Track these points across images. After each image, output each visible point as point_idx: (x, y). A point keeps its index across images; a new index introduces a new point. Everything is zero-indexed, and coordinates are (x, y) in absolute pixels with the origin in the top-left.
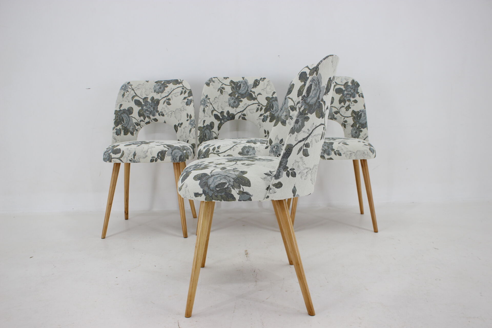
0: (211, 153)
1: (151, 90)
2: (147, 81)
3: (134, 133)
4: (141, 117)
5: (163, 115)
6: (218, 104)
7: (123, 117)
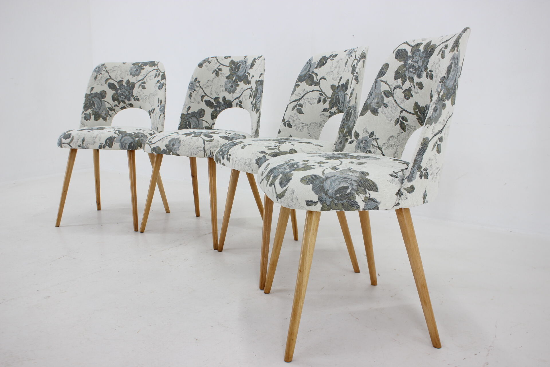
1: (127, 73)
2: (124, 63)
3: (108, 118)
4: (115, 102)
5: (138, 100)
6: (212, 88)
7: (95, 102)
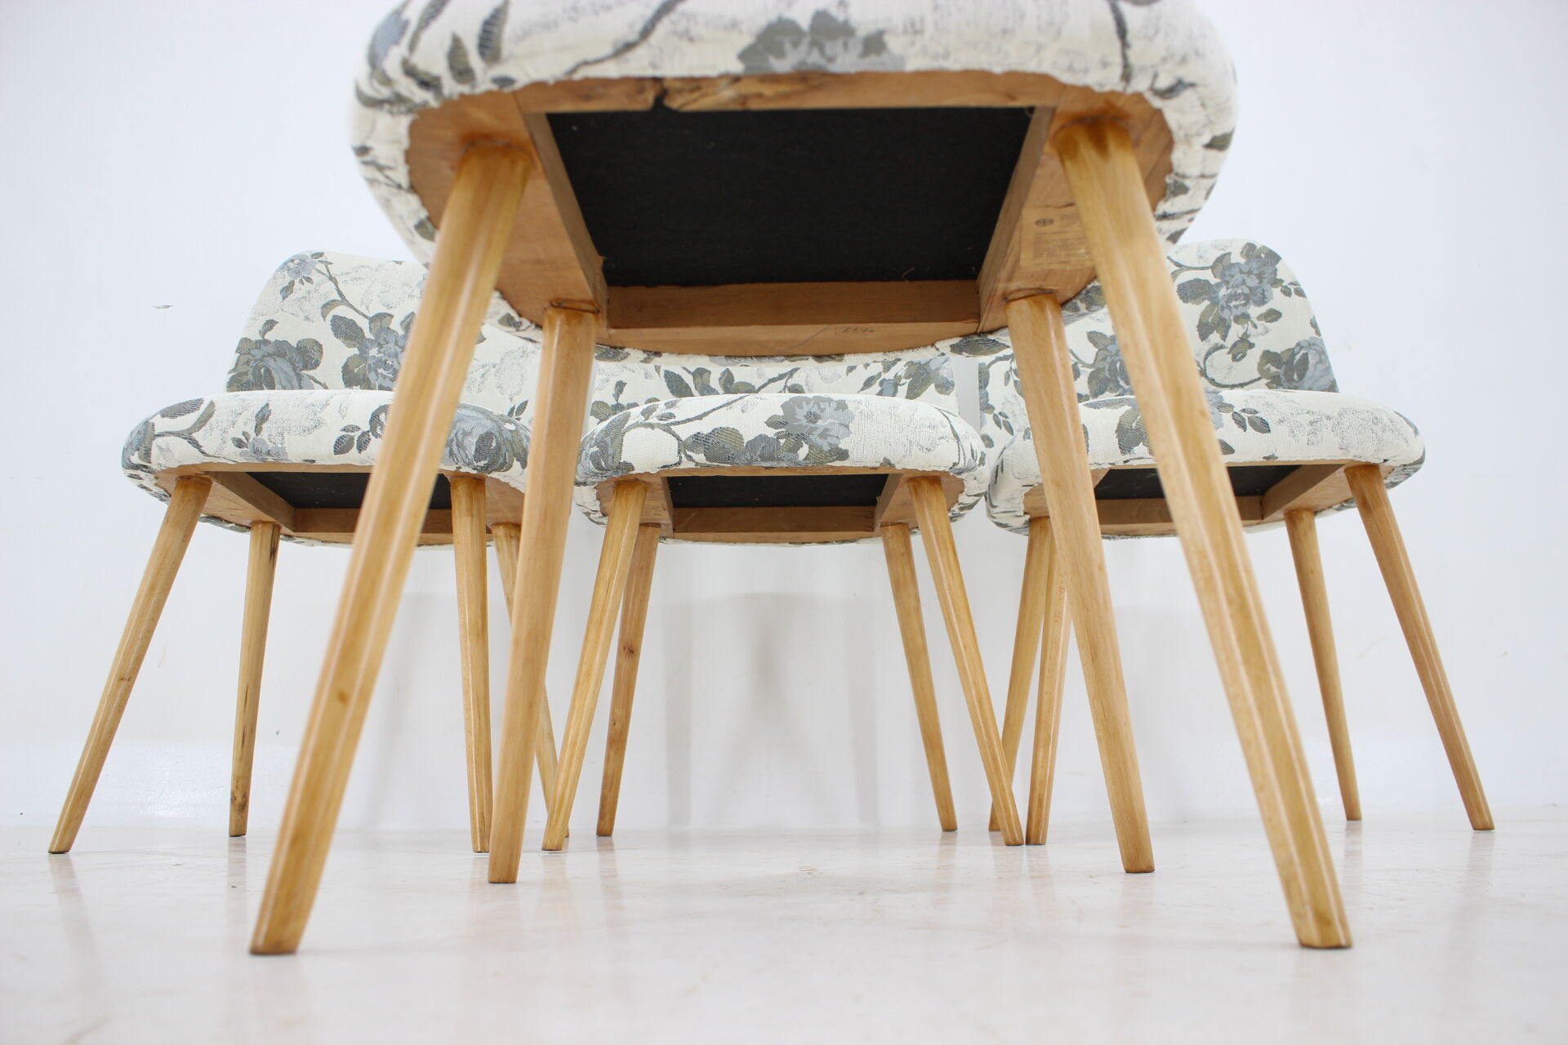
0: (637, 425)
2: (398, 263)
